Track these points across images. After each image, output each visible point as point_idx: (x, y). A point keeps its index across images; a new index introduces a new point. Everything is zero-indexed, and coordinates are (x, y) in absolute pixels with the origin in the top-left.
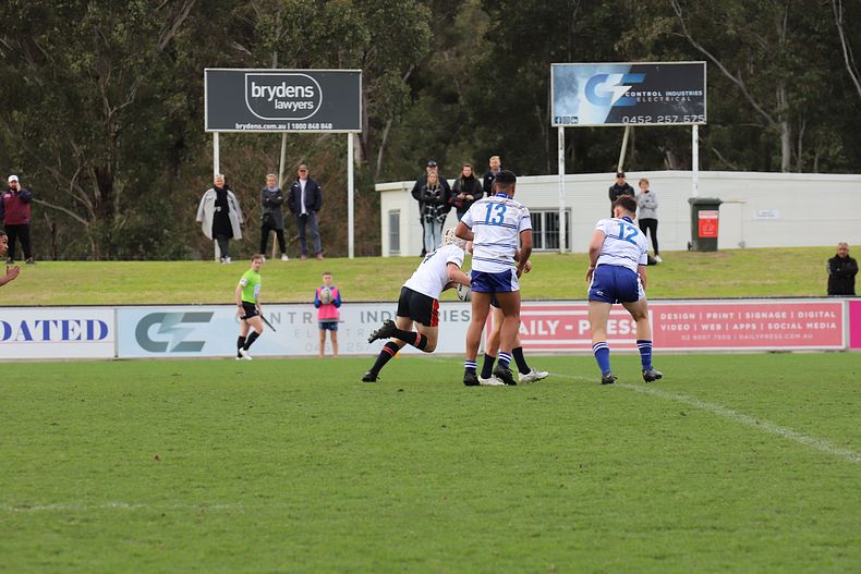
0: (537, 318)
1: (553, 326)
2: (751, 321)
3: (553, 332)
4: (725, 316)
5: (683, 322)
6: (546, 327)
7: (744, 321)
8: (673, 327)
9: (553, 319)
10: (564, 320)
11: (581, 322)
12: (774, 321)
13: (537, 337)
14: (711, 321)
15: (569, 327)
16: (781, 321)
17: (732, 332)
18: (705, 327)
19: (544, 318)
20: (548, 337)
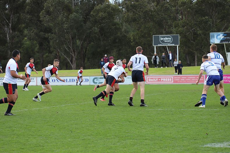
0: (154, 78)
1: (157, 79)
2: (189, 79)
3: (157, 80)
4: (185, 78)
5: (178, 79)
6: (156, 80)
7: (188, 78)
8: (176, 80)
9: (157, 78)
10: (159, 78)
11: (161, 79)
12: (193, 78)
13: (154, 81)
14: (183, 79)
15: (159, 80)
16: (194, 78)
17: (186, 80)
18: (182, 80)
19: (156, 78)
20: (156, 81)
